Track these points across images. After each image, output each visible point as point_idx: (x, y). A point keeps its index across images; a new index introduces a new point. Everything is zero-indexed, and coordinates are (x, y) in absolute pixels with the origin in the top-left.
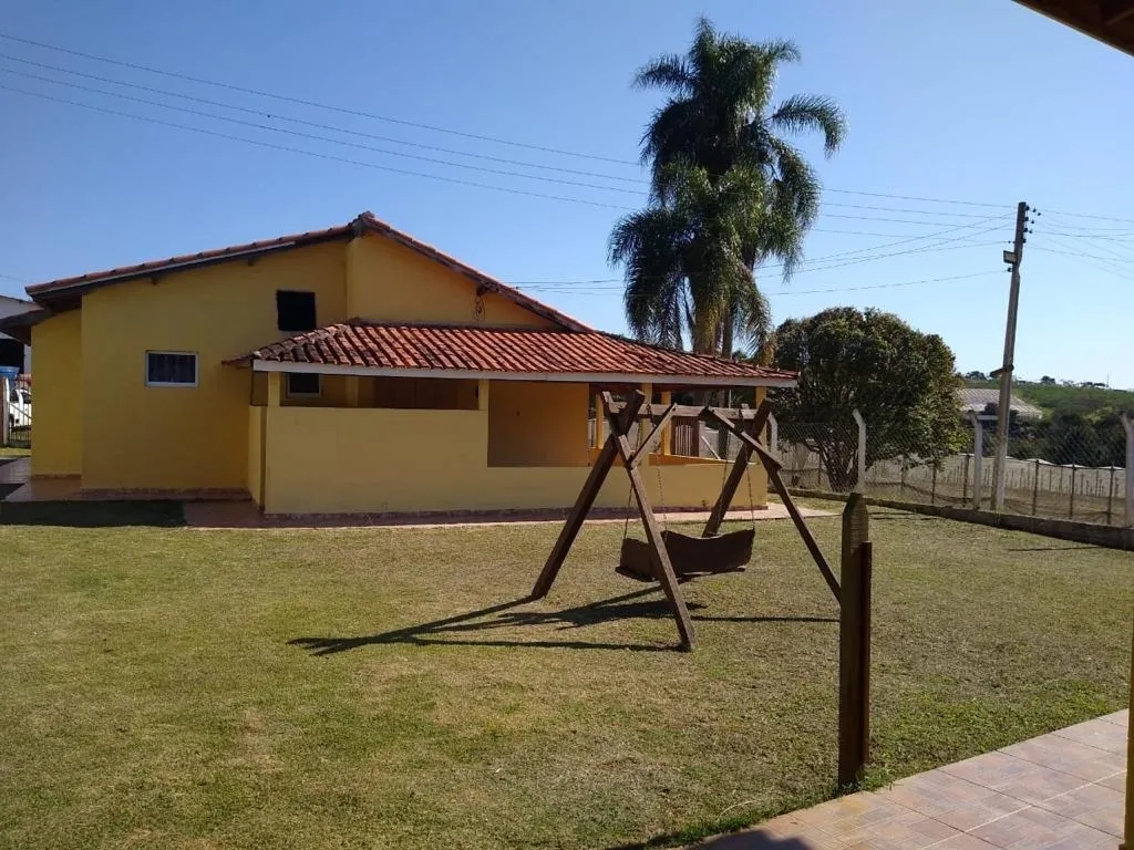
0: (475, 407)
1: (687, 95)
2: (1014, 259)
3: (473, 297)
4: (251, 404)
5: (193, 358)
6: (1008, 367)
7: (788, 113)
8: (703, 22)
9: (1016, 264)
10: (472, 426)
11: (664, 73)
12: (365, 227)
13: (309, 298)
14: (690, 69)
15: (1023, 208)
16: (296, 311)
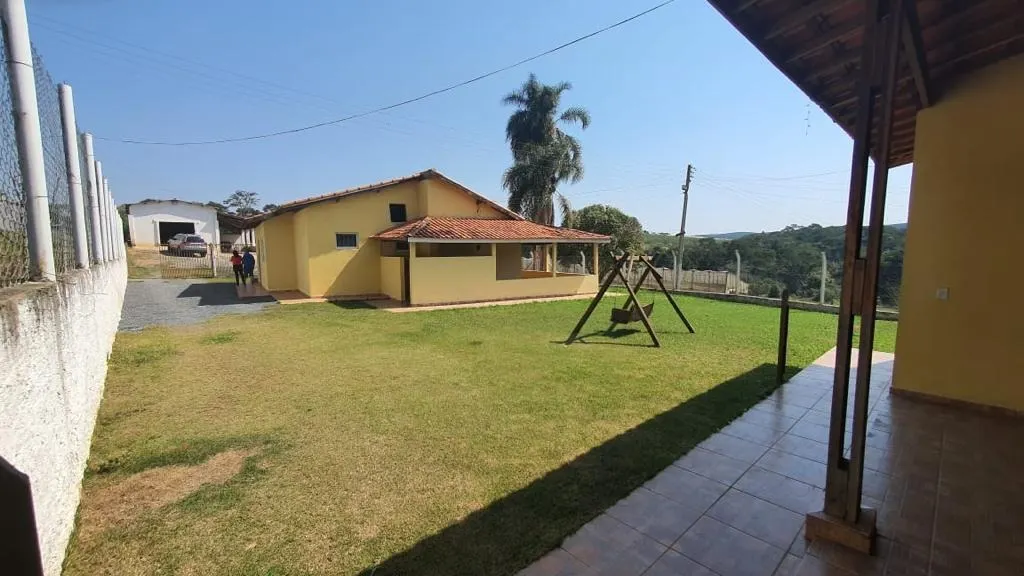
0: (491, 255)
1: (523, 108)
2: (686, 189)
3: (475, 205)
4: (382, 255)
5: (355, 236)
6: (683, 233)
7: (566, 116)
8: (532, 76)
9: (687, 191)
10: (490, 263)
11: (512, 98)
12: (431, 176)
13: (402, 207)
14: (526, 97)
15: (689, 166)
16: (398, 214)
